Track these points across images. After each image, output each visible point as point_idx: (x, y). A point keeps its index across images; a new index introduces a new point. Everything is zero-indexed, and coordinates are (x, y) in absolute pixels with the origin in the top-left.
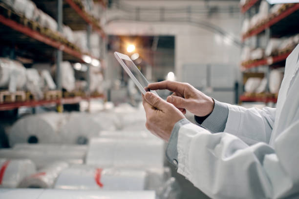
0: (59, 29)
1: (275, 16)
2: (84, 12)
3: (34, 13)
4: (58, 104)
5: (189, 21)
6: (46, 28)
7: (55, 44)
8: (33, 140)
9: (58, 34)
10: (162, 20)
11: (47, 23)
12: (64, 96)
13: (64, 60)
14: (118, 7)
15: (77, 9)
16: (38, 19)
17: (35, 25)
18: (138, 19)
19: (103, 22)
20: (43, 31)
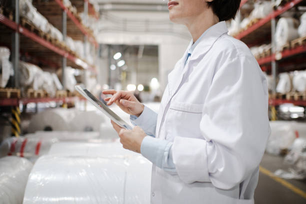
0: (64, 40)
1: (244, 30)
2: (82, 24)
3: (46, 27)
4: (64, 102)
5: (171, 32)
6: (56, 40)
7: (61, 52)
8: (48, 129)
9: (64, 44)
10: (147, 31)
11: (55, 35)
12: (68, 96)
13: (68, 65)
14: (107, 19)
15: (76, 22)
16: (49, 32)
17: (49, 36)
18: (125, 30)
19: (96, 33)
20: (53, 42)
